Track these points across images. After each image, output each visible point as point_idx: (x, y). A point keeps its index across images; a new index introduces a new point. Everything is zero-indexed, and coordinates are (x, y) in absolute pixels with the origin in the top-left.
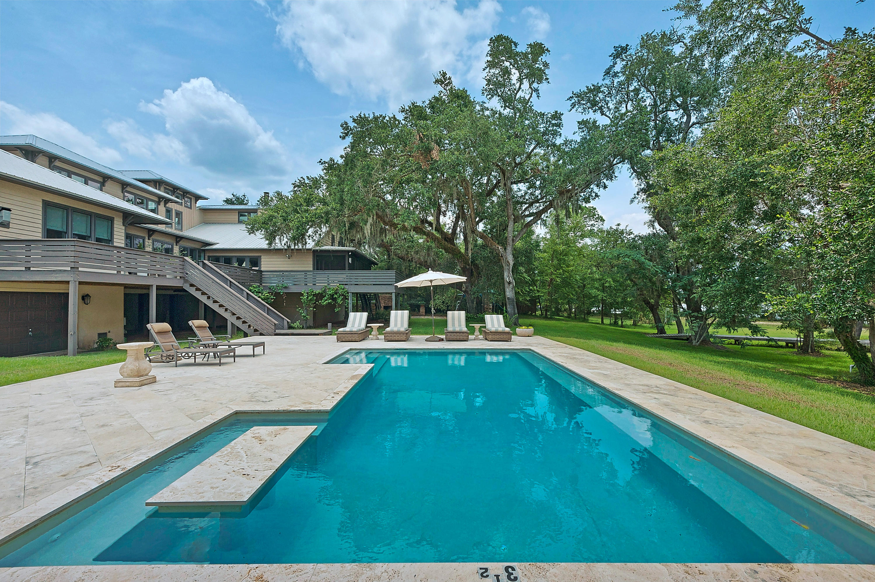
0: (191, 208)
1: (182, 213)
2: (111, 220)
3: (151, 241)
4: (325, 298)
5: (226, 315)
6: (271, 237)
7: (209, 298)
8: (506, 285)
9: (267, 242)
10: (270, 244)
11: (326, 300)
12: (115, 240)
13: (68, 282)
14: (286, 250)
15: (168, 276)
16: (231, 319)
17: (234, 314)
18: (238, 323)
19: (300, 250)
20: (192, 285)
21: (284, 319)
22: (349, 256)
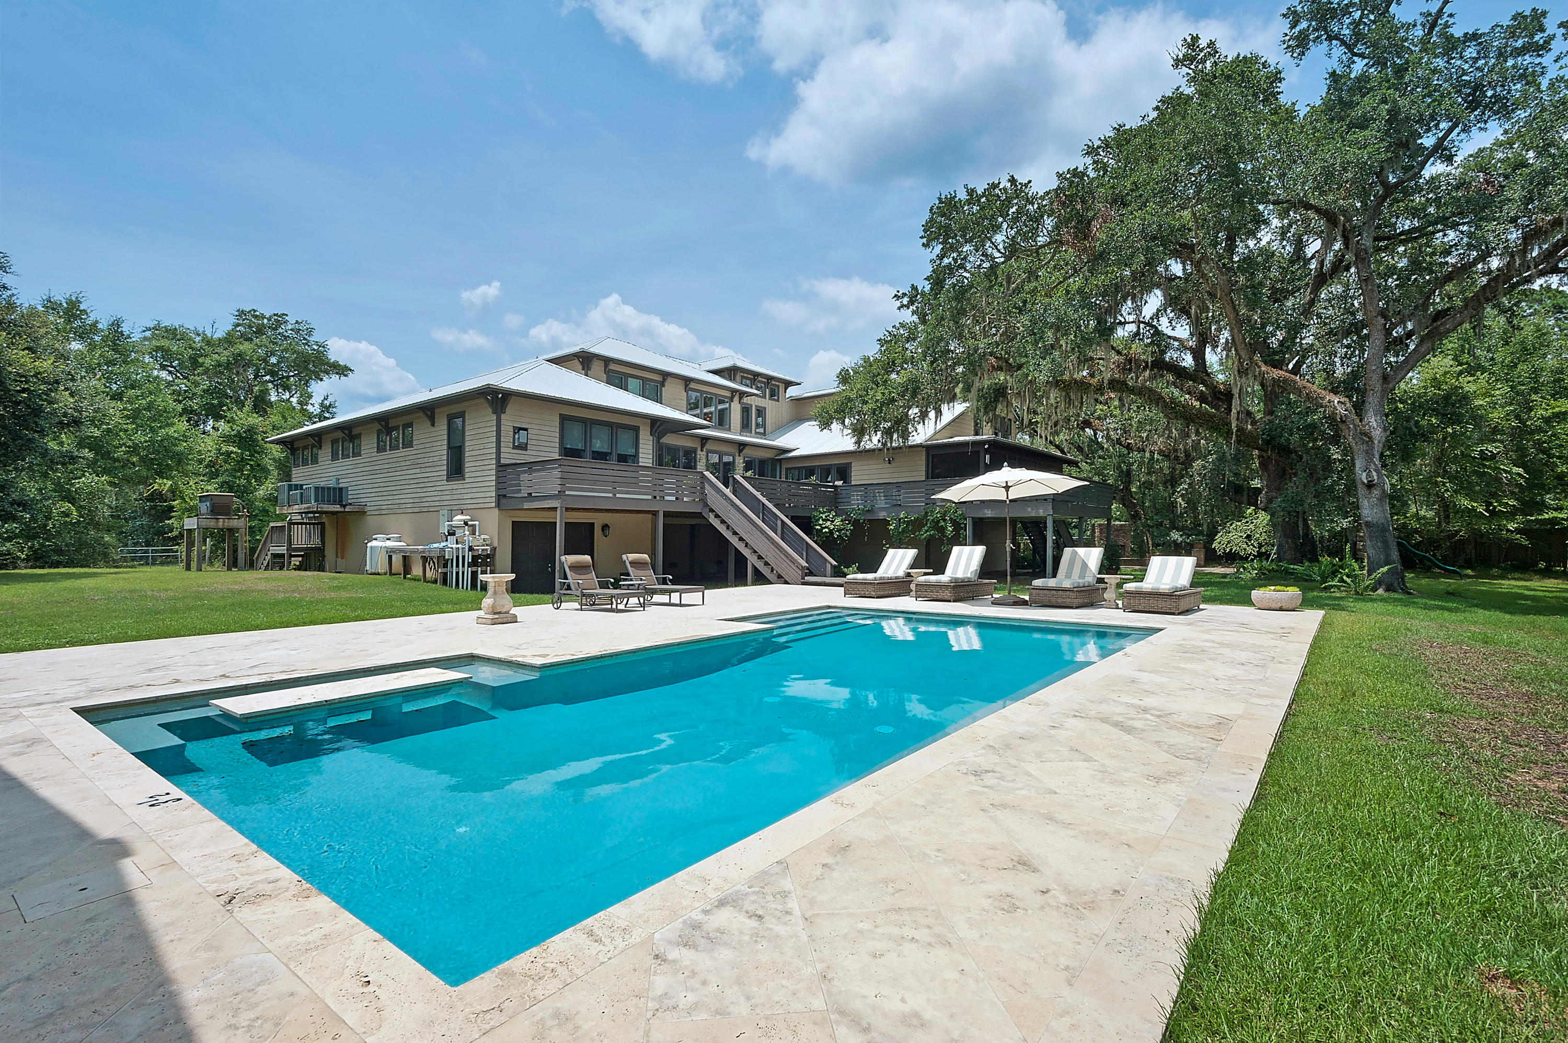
0: (778, 400)
1: (765, 408)
2: (636, 430)
3: (704, 453)
4: (926, 528)
5: (746, 552)
6: (859, 432)
7: (728, 527)
8: (1362, 491)
9: (853, 440)
10: (858, 442)
11: (927, 531)
12: (640, 455)
13: (555, 509)
14: (880, 450)
15: (685, 499)
16: (752, 559)
17: (755, 552)
18: (760, 566)
19: (901, 448)
20: (712, 510)
21: (826, 560)
22: (987, 451)
